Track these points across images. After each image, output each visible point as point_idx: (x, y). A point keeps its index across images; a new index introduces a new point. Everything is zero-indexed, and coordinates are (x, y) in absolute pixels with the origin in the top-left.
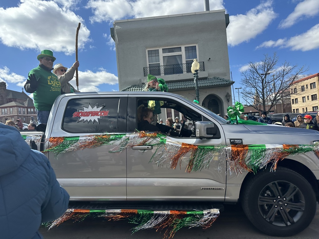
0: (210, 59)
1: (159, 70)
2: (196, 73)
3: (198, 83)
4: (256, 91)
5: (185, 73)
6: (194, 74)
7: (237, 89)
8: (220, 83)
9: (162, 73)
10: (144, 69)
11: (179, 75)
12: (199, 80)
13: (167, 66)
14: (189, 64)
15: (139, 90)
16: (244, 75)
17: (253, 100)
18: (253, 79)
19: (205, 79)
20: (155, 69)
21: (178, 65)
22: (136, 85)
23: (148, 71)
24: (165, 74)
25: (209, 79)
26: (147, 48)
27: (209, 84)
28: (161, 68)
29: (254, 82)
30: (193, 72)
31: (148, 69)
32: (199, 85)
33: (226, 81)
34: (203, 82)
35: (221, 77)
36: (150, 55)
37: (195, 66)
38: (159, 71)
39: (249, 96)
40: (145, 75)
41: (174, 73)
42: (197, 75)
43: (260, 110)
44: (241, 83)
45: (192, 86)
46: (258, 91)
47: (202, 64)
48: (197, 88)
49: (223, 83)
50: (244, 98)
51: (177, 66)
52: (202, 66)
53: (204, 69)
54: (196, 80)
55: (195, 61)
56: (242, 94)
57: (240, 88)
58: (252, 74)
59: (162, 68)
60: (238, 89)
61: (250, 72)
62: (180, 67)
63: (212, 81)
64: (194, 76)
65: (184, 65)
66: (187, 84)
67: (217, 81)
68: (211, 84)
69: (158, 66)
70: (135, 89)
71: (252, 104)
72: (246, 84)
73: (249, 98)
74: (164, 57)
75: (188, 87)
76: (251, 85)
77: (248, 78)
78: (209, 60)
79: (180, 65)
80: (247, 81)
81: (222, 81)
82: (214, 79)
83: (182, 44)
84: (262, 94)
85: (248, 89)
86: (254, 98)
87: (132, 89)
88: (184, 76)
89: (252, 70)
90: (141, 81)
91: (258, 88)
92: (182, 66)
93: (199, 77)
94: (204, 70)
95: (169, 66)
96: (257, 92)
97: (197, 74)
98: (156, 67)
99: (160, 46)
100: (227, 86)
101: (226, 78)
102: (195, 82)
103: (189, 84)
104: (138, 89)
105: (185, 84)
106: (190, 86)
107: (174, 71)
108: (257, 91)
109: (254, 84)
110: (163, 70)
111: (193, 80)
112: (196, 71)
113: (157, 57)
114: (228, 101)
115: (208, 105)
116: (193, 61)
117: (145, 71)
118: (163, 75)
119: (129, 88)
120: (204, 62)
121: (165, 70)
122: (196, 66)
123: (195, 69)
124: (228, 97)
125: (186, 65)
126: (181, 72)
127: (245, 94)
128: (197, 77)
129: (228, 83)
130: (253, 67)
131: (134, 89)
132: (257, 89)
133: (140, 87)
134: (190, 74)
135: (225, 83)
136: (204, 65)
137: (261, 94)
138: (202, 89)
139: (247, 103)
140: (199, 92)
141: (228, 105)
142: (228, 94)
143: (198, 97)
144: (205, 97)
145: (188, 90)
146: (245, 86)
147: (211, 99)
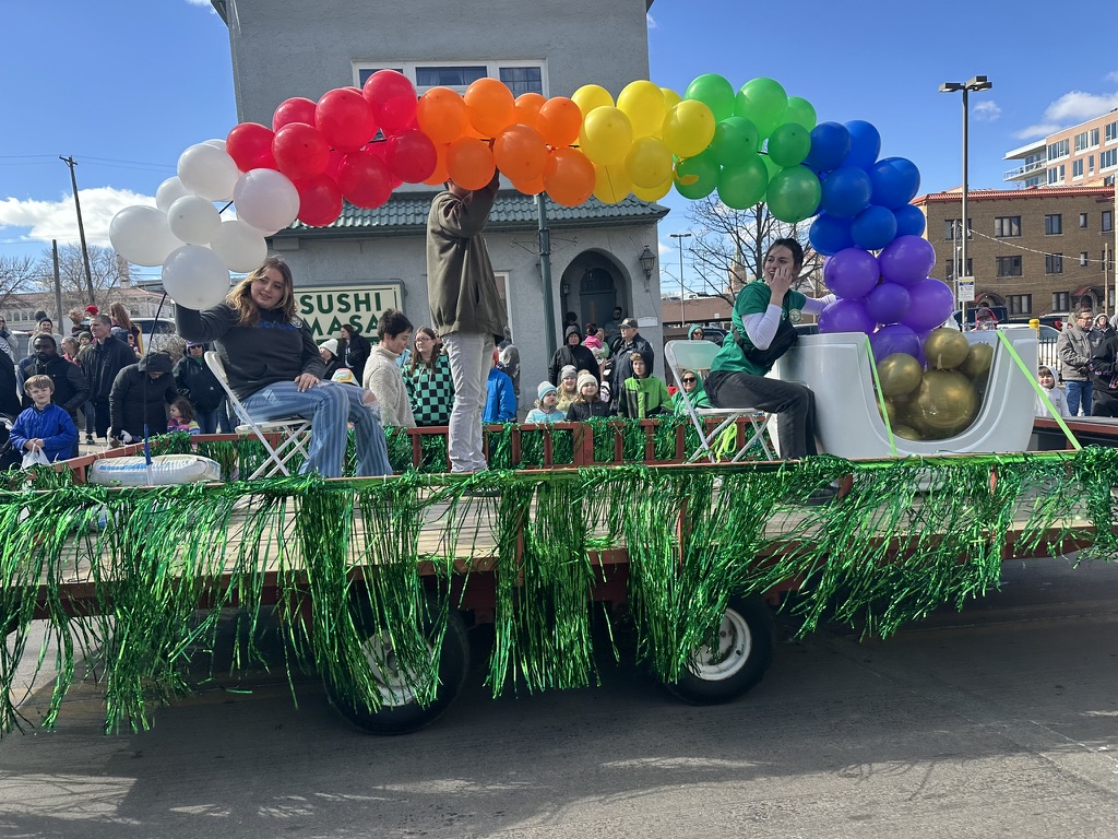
3: (548, 207)
4: (736, 247)
7: (676, 236)
8: (623, 212)
17: (725, 275)
26: (357, 59)
27: (584, 214)
32: (551, 215)
33: (643, 206)
39: (716, 261)
44: (690, 215)
45: (527, 218)
46: (744, 246)
48: (544, 226)
49: (631, 211)
50: (698, 267)
56: (691, 255)
57: (686, 236)
60: (680, 236)
66: (509, 208)
68: (592, 215)
71: (725, 291)
72: (707, 221)
73: (715, 269)
75: (510, 218)
76: (722, 224)
81: (628, 203)
83: (487, 59)
84: (755, 258)
85: (712, 239)
86: (728, 270)
91: (743, 233)
96: (740, 247)
99: (406, 59)
100: (644, 223)
101: (642, 195)
102: (536, 201)
103: (517, 207)
105: (500, 209)
106: (519, 217)
108: (739, 245)
109: (733, 221)
114: (648, 277)
115: (582, 290)
124: (648, 263)
127: (701, 254)
129: (647, 211)
132: (739, 238)
135: (639, 210)
137: (751, 254)
138: (560, 228)
139: (707, 284)
140: (552, 241)
141: (647, 291)
142: (647, 251)
143: (546, 256)
144: (572, 258)
145: (511, 230)
146: (704, 228)
147: (590, 269)
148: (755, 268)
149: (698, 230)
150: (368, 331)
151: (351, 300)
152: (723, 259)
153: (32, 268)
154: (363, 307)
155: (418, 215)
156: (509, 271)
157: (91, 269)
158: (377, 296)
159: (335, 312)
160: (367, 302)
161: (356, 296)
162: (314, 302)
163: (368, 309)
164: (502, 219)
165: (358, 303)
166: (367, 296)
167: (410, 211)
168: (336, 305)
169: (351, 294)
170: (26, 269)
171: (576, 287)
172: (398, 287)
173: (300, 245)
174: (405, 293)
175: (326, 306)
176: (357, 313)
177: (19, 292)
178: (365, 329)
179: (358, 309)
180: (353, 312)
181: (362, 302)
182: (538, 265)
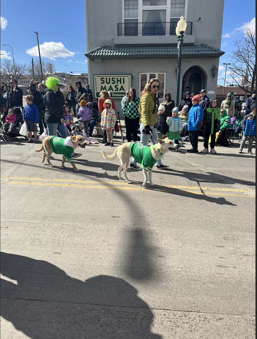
0: (200, 18)
1: (136, 28)
2: (180, 35)
3: (182, 50)
5: (167, 35)
6: (179, 37)
7: (225, 64)
8: (208, 52)
9: (140, 33)
10: (118, 25)
11: (160, 37)
12: (184, 46)
13: (146, 24)
14: (174, 23)
15: (111, 52)
16: (237, 45)
18: (246, 51)
19: (191, 45)
20: (131, 26)
21: (161, 24)
22: (107, 47)
23: (123, 29)
24: (144, 34)
25: (195, 45)
27: (194, 53)
28: (139, 26)
29: (247, 56)
30: (178, 34)
31: (123, 26)
32: (183, 53)
33: (216, 51)
34: (188, 49)
35: (210, 45)
36: (127, 7)
37: (181, 26)
38: (136, 30)
40: (119, 33)
41: (154, 34)
42: (182, 38)
43: (246, 90)
45: (174, 53)
46: (250, 68)
47: (190, 25)
48: (180, 56)
49: (211, 52)
51: (159, 25)
52: (189, 28)
53: (191, 32)
54: (180, 44)
55: (182, 19)
56: (230, 70)
57: (229, 64)
58: (247, 45)
59: (141, 26)
60: (227, 64)
61: (244, 42)
62: (162, 27)
63: (199, 49)
64: (179, 39)
65: (167, 24)
66: (169, 50)
67: (205, 49)
68: (197, 53)
69: (136, 23)
70: (106, 51)
71: (240, 84)
74: (144, 12)
75: (169, 53)
76: (243, 59)
77: (241, 50)
78: (198, 21)
79: (163, 24)
80: (239, 54)
81: (210, 49)
82: (201, 46)
84: (253, 72)
85: (238, 64)
86: (243, 76)
87: (102, 51)
88: (167, 39)
89: (248, 40)
90: (113, 42)
91: (250, 63)
92: (165, 25)
93: (184, 42)
94: (191, 34)
95: (149, 24)
97: (182, 36)
98: (132, 24)
100: (215, 57)
101: (215, 47)
102: (178, 47)
103: (171, 50)
104: (109, 51)
105: (166, 50)
106: (172, 53)
107: (154, 32)
108: (248, 67)
110: (141, 28)
111: (175, 45)
112: (182, 33)
113: (135, 10)
114: (214, 76)
115: (190, 80)
116: (179, 19)
117: (119, 28)
118: (140, 35)
119: (99, 50)
120: (192, 23)
121: (144, 28)
122: (183, 26)
123: (180, 31)
124: (214, 72)
125: (170, 24)
126: (164, 34)
128: (182, 41)
129: (217, 53)
130: (250, 36)
131: (104, 51)
132: (249, 65)
133: (112, 50)
134: (173, 36)
135: (214, 52)
136: (192, 26)
137: (252, 71)
138: (185, 58)
139: (234, 80)
140: (182, 62)
141: (213, 81)
142: (215, 67)
143: (179, 67)
144: (188, 68)
145: (168, 58)
146: (236, 60)
147: (194, 73)
148: (252, 76)
149: (234, 60)
150: (120, 90)
151: (116, 80)
152: (241, 72)
153: (26, 67)
154: (119, 82)
155: (139, 52)
156: (166, 72)
157: (42, 68)
158: (124, 79)
159: (111, 84)
160: (120, 81)
161: (117, 78)
162: (105, 80)
163: (121, 83)
164: (166, 54)
165: (118, 81)
166: (121, 79)
167: (136, 50)
168: (111, 81)
169: (116, 78)
170: (25, 67)
171: (188, 79)
172: (130, 76)
173: (102, 61)
174: (132, 78)
175: (108, 82)
176: (117, 84)
177: (23, 74)
178: (119, 89)
179: (117, 83)
180: (116, 84)
181: (119, 81)
182: (176, 70)
